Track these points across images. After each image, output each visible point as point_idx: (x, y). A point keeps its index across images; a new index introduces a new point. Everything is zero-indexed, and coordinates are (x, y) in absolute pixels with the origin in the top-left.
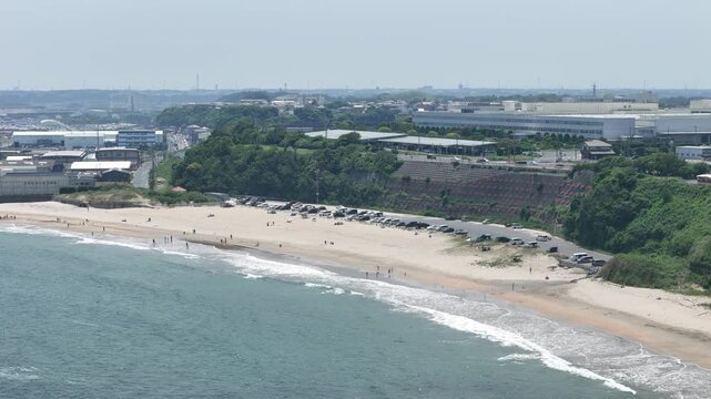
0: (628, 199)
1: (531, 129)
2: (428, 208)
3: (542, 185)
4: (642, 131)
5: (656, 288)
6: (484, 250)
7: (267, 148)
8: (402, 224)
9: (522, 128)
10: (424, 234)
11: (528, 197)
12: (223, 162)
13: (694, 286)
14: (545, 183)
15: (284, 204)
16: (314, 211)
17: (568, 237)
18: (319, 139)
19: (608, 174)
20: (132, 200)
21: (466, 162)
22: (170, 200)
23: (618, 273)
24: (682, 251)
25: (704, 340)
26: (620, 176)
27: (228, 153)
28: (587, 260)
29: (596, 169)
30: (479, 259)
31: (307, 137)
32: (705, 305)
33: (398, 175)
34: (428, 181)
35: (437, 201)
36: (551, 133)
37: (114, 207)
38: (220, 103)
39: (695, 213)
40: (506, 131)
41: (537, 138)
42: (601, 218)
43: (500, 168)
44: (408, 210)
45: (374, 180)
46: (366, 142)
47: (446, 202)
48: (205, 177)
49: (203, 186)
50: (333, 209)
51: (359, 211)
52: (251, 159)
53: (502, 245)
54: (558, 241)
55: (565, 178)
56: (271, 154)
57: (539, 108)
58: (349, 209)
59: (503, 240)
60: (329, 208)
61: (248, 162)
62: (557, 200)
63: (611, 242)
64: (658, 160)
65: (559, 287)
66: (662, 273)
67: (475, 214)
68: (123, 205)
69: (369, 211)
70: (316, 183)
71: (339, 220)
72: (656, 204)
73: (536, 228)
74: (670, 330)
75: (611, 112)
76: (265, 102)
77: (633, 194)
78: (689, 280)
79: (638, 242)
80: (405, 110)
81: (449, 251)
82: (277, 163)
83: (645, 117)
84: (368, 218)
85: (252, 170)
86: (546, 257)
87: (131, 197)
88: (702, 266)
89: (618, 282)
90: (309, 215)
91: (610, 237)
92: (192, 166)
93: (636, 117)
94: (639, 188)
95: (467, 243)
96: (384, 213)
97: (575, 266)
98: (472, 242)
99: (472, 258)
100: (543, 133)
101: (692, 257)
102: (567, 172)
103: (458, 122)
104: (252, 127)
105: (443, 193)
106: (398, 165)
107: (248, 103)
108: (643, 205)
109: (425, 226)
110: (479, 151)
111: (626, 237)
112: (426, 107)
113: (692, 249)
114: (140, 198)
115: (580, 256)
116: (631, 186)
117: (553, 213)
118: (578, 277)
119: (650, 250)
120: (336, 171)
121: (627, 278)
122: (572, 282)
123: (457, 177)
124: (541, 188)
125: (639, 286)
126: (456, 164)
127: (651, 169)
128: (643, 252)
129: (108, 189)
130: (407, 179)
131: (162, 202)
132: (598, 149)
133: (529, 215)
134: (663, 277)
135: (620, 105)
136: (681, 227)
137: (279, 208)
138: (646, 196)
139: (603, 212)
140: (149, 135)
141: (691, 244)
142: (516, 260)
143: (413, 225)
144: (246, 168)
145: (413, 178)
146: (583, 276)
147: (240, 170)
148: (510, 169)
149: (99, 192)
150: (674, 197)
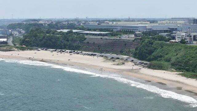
0: (151, 47)
1: (118, 29)
2: (94, 50)
3: (126, 44)
4: (149, 29)
5: (163, 70)
6: (114, 61)
7: (48, 35)
8: (89, 55)
9: (116, 29)
10: (95, 57)
11: (122, 47)
12: (36, 38)
13: (173, 69)
14: (127, 43)
15: (54, 50)
16: (63, 51)
17: (135, 57)
18: (61, 32)
19: (145, 41)
20: (12, 49)
21: (104, 38)
22: (23, 49)
23: (152, 66)
24: (168, 60)
25: (179, 83)
26: (149, 41)
27: (37, 36)
28: (143, 63)
29: (141, 39)
30: (113, 63)
31: (57, 31)
32: (177, 74)
33: (85, 41)
34: (94, 43)
35: (97, 48)
36: (124, 30)
37: (7, 51)
38: (25, 23)
39: (170, 51)
40: (111, 29)
41: (120, 31)
42: (145, 52)
43: (114, 39)
44: (88, 51)
45: (79, 43)
46: (75, 33)
47: (99, 49)
48: (31, 43)
49: (30, 45)
50: (69, 51)
51: (76, 51)
52: (44, 37)
53: (118, 60)
54: (132, 59)
55: (132, 42)
56: (49, 36)
57: (118, 23)
58: (73, 51)
59: (118, 58)
60: (67, 51)
61: (43, 38)
62: (130, 48)
63: (148, 58)
64: (158, 37)
65: (136, 70)
66: (164, 66)
67: (108, 52)
68: (10, 51)
69: (79, 51)
70: (62, 44)
71: (71, 54)
72: (159, 48)
73: (125, 55)
74: (170, 80)
75: (138, 24)
76: (37, 22)
77: (153, 46)
78: (171, 68)
79: (155, 58)
80: (77, 24)
81: (104, 61)
82: (51, 38)
83: (149, 25)
84: (79, 53)
85: (44, 40)
86: (131, 63)
87: (12, 48)
88: (175, 64)
89: (152, 69)
90: (62, 53)
91: (147, 57)
92: (27, 40)
93: (147, 25)
94: (154, 44)
95: (109, 59)
96: (83, 52)
97: (139, 65)
98: (110, 59)
99: (111, 63)
100: (121, 30)
101: (171, 62)
102: (132, 40)
103: (97, 27)
104: (40, 29)
105: (98, 46)
106: (85, 39)
107: (33, 22)
108: (155, 49)
109: (95, 55)
110: (106, 35)
111: (152, 57)
112: (83, 23)
113: (171, 60)
114: (14, 49)
115: (140, 62)
116: (152, 44)
117: (130, 51)
118: (141, 68)
119: (160, 60)
120: (68, 41)
121: (155, 68)
122: (140, 69)
123: (102, 42)
124: (125, 45)
125: (158, 70)
126: (102, 38)
127: (156, 39)
128: (158, 61)
129: (4, 46)
130: (88, 43)
131: (21, 50)
132: (139, 34)
133: (123, 52)
134: (164, 67)
135: (139, 22)
136: (167, 54)
137: (53, 51)
138: (156, 46)
139: (145, 51)
140: (7, 31)
141: (170, 58)
142: (123, 64)
143: (92, 55)
144: (42, 40)
145: (90, 42)
146: (142, 67)
147: (41, 41)
148: (117, 39)
149: (2, 47)
150: (164, 46)
